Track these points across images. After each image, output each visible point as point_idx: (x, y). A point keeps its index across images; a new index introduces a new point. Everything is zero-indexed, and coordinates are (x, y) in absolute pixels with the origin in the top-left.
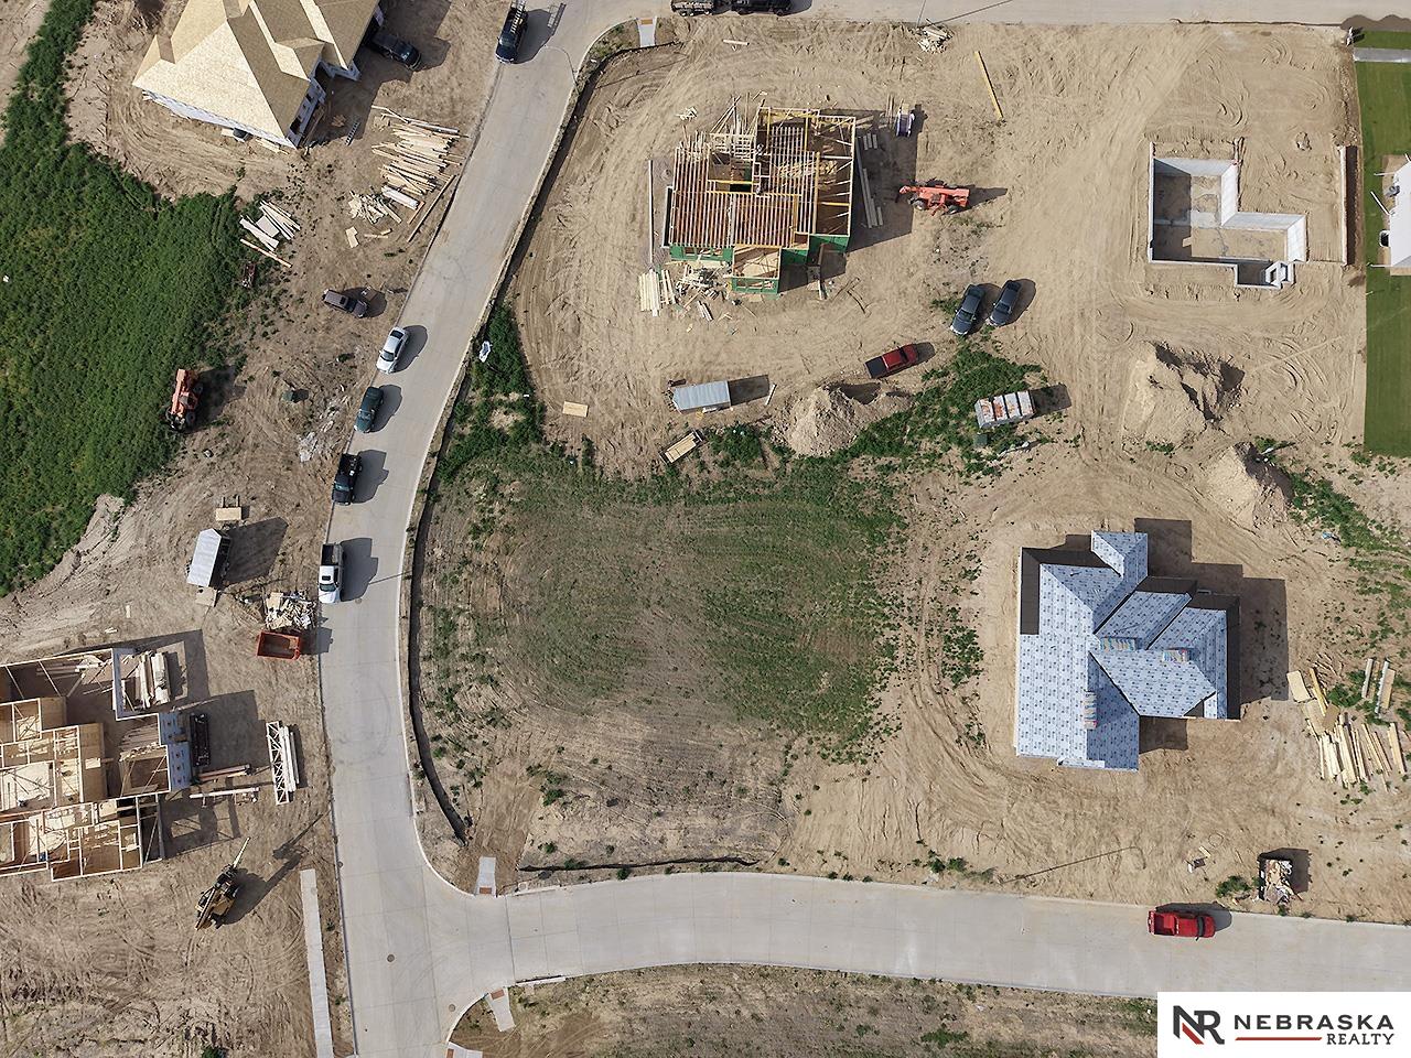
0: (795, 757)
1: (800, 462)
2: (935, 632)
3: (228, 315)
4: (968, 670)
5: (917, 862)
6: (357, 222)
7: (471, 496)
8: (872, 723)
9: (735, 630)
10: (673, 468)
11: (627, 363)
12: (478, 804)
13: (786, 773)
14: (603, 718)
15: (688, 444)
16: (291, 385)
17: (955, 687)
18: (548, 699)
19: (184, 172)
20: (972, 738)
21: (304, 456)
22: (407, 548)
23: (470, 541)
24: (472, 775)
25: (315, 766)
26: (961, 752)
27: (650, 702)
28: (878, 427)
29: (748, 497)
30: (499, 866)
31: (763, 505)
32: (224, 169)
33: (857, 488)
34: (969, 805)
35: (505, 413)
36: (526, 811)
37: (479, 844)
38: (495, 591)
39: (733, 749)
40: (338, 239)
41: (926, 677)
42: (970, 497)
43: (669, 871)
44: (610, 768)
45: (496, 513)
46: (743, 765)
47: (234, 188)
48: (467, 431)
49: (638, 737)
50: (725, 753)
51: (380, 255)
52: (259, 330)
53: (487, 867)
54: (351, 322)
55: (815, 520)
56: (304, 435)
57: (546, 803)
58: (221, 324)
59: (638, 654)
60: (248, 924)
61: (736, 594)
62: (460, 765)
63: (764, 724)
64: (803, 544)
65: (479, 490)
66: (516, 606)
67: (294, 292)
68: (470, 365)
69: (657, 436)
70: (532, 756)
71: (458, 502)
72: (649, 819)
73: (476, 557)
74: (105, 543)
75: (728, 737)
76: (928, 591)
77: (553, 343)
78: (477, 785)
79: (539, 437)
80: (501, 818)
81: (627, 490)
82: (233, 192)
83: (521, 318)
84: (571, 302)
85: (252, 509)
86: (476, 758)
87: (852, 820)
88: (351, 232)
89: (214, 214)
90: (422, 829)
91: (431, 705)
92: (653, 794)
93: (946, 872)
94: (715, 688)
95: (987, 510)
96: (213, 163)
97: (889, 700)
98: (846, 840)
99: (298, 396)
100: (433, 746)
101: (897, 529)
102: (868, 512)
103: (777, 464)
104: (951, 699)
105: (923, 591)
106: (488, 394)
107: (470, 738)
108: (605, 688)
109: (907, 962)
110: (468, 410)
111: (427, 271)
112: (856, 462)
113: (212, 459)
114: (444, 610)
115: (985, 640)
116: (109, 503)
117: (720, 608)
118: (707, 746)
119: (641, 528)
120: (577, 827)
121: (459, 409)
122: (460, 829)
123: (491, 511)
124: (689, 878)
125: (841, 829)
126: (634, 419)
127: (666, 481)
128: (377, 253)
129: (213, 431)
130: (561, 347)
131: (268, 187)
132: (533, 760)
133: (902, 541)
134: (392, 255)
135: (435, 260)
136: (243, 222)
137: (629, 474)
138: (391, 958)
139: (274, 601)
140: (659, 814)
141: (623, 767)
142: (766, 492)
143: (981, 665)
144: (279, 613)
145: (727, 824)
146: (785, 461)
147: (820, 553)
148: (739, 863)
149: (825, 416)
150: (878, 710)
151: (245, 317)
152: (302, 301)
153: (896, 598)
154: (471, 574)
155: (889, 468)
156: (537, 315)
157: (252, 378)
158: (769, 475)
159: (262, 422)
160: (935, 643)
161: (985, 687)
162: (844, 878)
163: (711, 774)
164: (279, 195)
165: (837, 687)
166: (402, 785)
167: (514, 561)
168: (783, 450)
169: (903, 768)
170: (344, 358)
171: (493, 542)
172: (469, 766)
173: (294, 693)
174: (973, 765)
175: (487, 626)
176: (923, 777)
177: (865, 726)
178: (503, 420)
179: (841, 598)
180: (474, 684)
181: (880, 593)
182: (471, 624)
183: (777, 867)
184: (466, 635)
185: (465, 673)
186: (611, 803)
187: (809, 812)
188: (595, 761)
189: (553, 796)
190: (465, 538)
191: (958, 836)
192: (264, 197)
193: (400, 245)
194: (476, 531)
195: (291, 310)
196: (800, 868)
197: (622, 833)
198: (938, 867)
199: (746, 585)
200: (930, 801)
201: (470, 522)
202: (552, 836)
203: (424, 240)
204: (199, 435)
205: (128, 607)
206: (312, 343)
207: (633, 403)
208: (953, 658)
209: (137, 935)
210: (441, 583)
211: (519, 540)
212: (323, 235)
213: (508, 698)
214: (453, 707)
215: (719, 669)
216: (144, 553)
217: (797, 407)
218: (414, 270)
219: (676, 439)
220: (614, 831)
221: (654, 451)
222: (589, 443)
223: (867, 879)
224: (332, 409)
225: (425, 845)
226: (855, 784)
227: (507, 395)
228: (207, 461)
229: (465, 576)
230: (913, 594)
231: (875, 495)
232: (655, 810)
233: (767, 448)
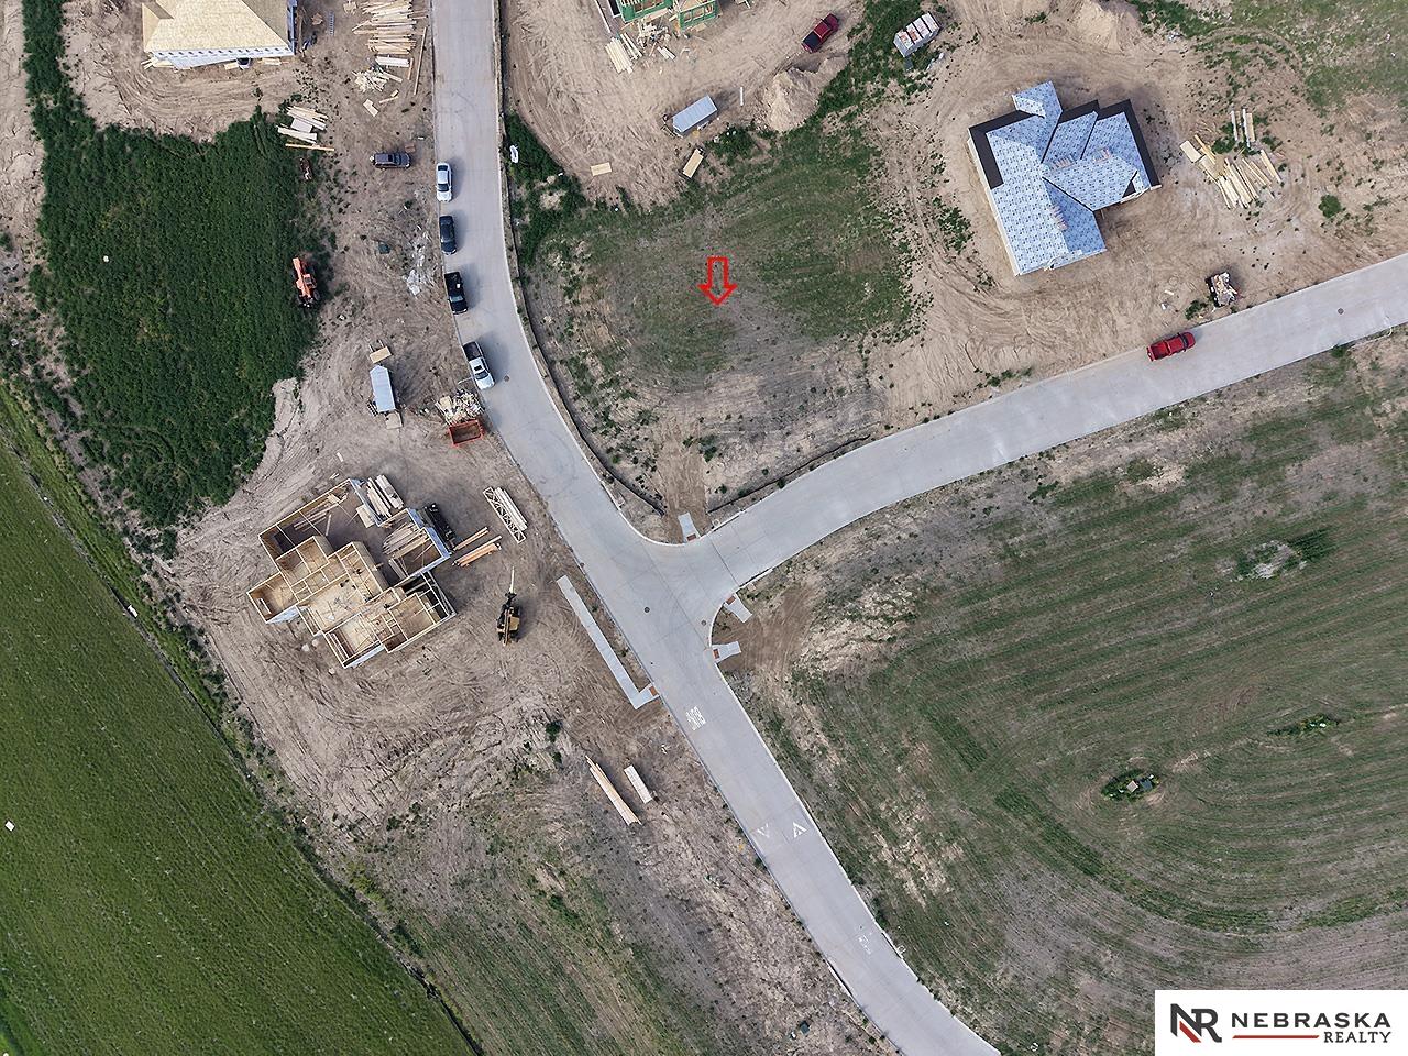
0: (868, 352)
1: (784, 138)
2: (931, 221)
3: (305, 208)
4: (963, 238)
5: (980, 386)
6: (370, 94)
7: (552, 268)
8: (912, 304)
9: (789, 281)
10: (693, 181)
11: (625, 117)
12: (660, 482)
13: (866, 366)
14: (722, 384)
15: (697, 158)
16: (379, 241)
17: (959, 253)
18: (676, 389)
19: (209, 113)
20: (985, 283)
21: (415, 290)
22: (524, 325)
23: (568, 301)
24: (646, 464)
25: (532, 507)
26: (980, 297)
27: (750, 360)
28: (830, 88)
29: (758, 180)
30: (693, 516)
31: (771, 181)
32: (243, 96)
33: (834, 139)
34: (999, 330)
35: (551, 194)
36: (696, 472)
37: (672, 507)
38: (604, 329)
39: (823, 366)
40: (361, 113)
41: (937, 254)
42: (916, 113)
43: (812, 469)
44: (741, 417)
45: (578, 272)
46: (835, 373)
47: (259, 108)
48: (528, 219)
49: (752, 387)
50: (819, 370)
51: (399, 113)
52: (334, 209)
53: (686, 521)
54: (401, 176)
55: (813, 176)
56: (407, 275)
57: (708, 460)
58: (304, 216)
59: (726, 330)
60: (537, 633)
61: (779, 256)
62: (635, 461)
63: (837, 339)
64: (812, 198)
65: (556, 260)
66: (623, 334)
67: (347, 169)
68: (507, 170)
69: (671, 163)
70: (683, 433)
71: (545, 277)
72: (784, 439)
73: (577, 310)
74: (297, 416)
75: (816, 360)
76: (914, 194)
77: (563, 127)
78: (654, 469)
79: (583, 201)
80: (681, 485)
81: (666, 213)
82: (259, 112)
83: (529, 118)
84: (562, 89)
85: (395, 344)
86: (645, 451)
87: (924, 377)
88: (368, 104)
89: (253, 133)
90: (628, 515)
91: (594, 430)
92: (780, 422)
93: (1002, 383)
94: (792, 329)
95: (933, 116)
96: (230, 95)
97: (918, 282)
98: (926, 392)
99: (387, 248)
100: (609, 457)
101: (875, 158)
102: (849, 154)
103: (769, 147)
104: (961, 263)
105: (911, 195)
106: (530, 186)
107: (633, 440)
108: (714, 364)
109: (1000, 454)
110: (521, 204)
111: (441, 112)
112: (825, 121)
113: (348, 321)
114: (573, 359)
115: (967, 211)
116: (283, 389)
117: (773, 270)
118: (803, 371)
119: (690, 236)
120: (736, 467)
121: (514, 208)
122: (656, 504)
123: (573, 272)
124: (828, 467)
125: (919, 386)
126: (647, 157)
127: (693, 194)
128: (395, 112)
129: (338, 300)
130: (569, 127)
131: (287, 95)
132: (685, 435)
133: (881, 165)
134: (407, 110)
135: (441, 101)
136: (281, 130)
137: (662, 201)
138: (647, 610)
139: (445, 403)
140: (788, 434)
141: (750, 412)
142: (770, 170)
143: (971, 230)
144: (454, 411)
145: (839, 419)
146: (773, 143)
147: (827, 199)
148: (856, 442)
149: (791, 92)
150: (913, 293)
151: (318, 203)
152: (355, 173)
153: (894, 208)
154: (580, 324)
155: (850, 117)
156: (541, 111)
157: (347, 249)
158: (766, 157)
159: (370, 278)
160: (933, 229)
161: (979, 244)
162: (935, 418)
163: (814, 390)
164: (297, 98)
165: (878, 288)
166: (601, 493)
167: (608, 302)
168: (768, 134)
169: (945, 324)
170: (409, 204)
171: (584, 294)
172: (642, 459)
173: (492, 464)
174: (993, 301)
175: (609, 358)
176: (961, 325)
177: (908, 308)
178: (551, 201)
179: (855, 226)
180: (619, 401)
181: (880, 209)
182: (596, 360)
183: (885, 432)
184: (597, 370)
185: (609, 397)
186: (753, 439)
187: (892, 386)
188: (729, 417)
189: (709, 455)
190: (563, 301)
191: (1001, 355)
192: (285, 105)
193: (409, 100)
194: (569, 292)
195: (351, 183)
196: (902, 425)
197: (769, 457)
198: (996, 382)
199: (784, 246)
200: (973, 340)
201: (561, 287)
202: (722, 480)
203: (426, 88)
204: (328, 307)
205: (338, 454)
206: (379, 202)
207: (643, 146)
208: (950, 233)
209: (460, 676)
210: (561, 340)
211: (603, 284)
212: (348, 114)
213: (648, 399)
214: (611, 424)
215: (789, 314)
216: (331, 410)
217: (767, 96)
218: (430, 115)
219: (686, 160)
220: (763, 458)
221: (674, 175)
222: (622, 190)
223: (950, 413)
224: (419, 246)
225: (635, 526)
226: (917, 351)
227: (545, 181)
228: (343, 324)
229: (576, 328)
230: (904, 200)
231: (849, 139)
232: (785, 432)
233: (756, 138)
